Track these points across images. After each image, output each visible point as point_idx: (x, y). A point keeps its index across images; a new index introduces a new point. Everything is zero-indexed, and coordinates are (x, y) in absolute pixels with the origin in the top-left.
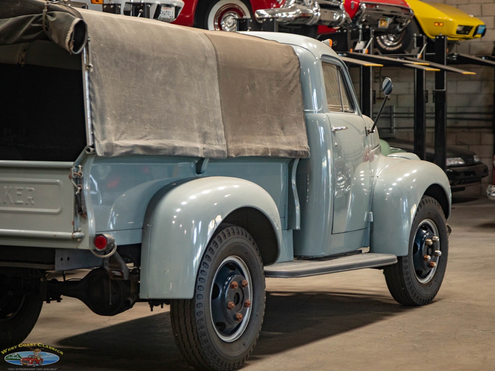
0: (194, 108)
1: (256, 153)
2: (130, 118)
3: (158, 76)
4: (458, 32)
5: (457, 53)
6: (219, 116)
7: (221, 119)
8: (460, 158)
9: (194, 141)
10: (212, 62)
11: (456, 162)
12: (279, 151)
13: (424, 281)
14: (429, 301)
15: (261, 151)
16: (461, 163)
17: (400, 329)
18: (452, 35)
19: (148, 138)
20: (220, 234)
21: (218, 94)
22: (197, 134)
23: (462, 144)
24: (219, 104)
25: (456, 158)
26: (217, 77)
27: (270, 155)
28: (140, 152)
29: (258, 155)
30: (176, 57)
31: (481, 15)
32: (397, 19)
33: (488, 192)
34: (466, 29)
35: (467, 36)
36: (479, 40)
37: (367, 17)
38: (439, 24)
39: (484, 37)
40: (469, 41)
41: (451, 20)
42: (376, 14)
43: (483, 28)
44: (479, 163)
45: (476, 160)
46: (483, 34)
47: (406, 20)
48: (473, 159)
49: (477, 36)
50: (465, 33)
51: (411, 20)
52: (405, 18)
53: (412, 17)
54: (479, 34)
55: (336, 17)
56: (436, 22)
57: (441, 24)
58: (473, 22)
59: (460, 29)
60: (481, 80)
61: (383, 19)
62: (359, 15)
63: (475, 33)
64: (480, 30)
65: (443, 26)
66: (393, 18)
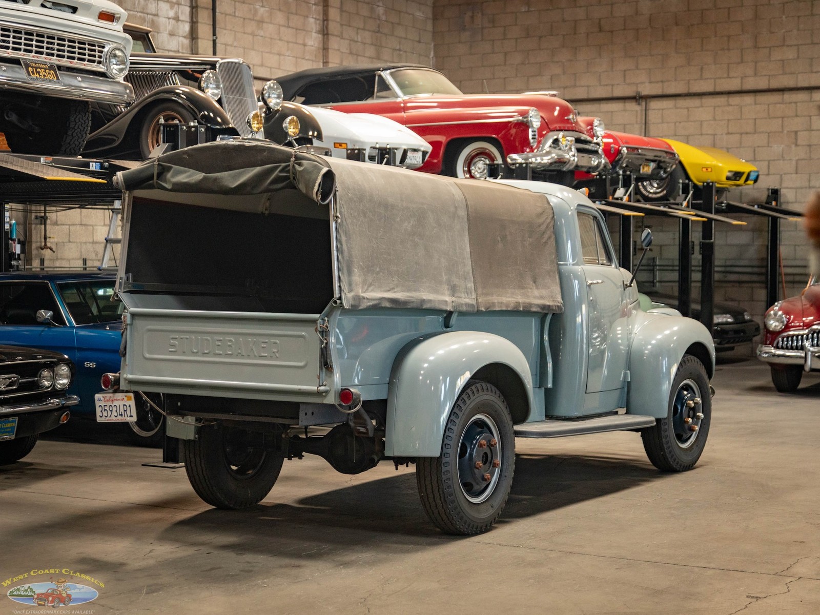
0: (443, 260)
1: (507, 307)
2: (378, 269)
3: (406, 226)
4: (728, 178)
5: (726, 200)
6: (469, 268)
7: (471, 271)
8: (728, 315)
9: (443, 294)
10: (462, 213)
11: (724, 320)
12: (531, 305)
13: (685, 446)
14: (690, 467)
15: (512, 305)
16: (730, 320)
18: (721, 181)
19: (395, 290)
20: (469, 391)
21: (468, 246)
22: (446, 287)
23: (732, 300)
24: (469, 256)
25: (725, 315)
26: (467, 227)
27: (521, 309)
28: (388, 305)
29: (509, 309)
30: (425, 206)
31: (754, 160)
32: (661, 164)
33: (758, 353)
34: (737, 175)
35: (738, 183)
36: (751, 187)
37: (628, 161)
38: (707, 169)
39: (757, 184)
40: (740, 188)
41: (720, 165)
42: (638, 159)
43: (756, 174)
44: (750, 321)
45: (747, 317)
46: (756, 181)
47: (670, 165)
48: (744, 316)
49: (749, 182)
50: (735, 180)
51: (676, 165)
52: (669, 163)
53: (677, 162)
54: (751, 180)
55: (594, 162)
56: (705, 168)
57: (709, 170)
58: (745, 167)
59: (730, 175)
60: (753, 230)
61: (645, 164)
62: (619, 160)
63: (747, 179)
64: (753, 176)
65: (711, 171)
66: (657, 163)
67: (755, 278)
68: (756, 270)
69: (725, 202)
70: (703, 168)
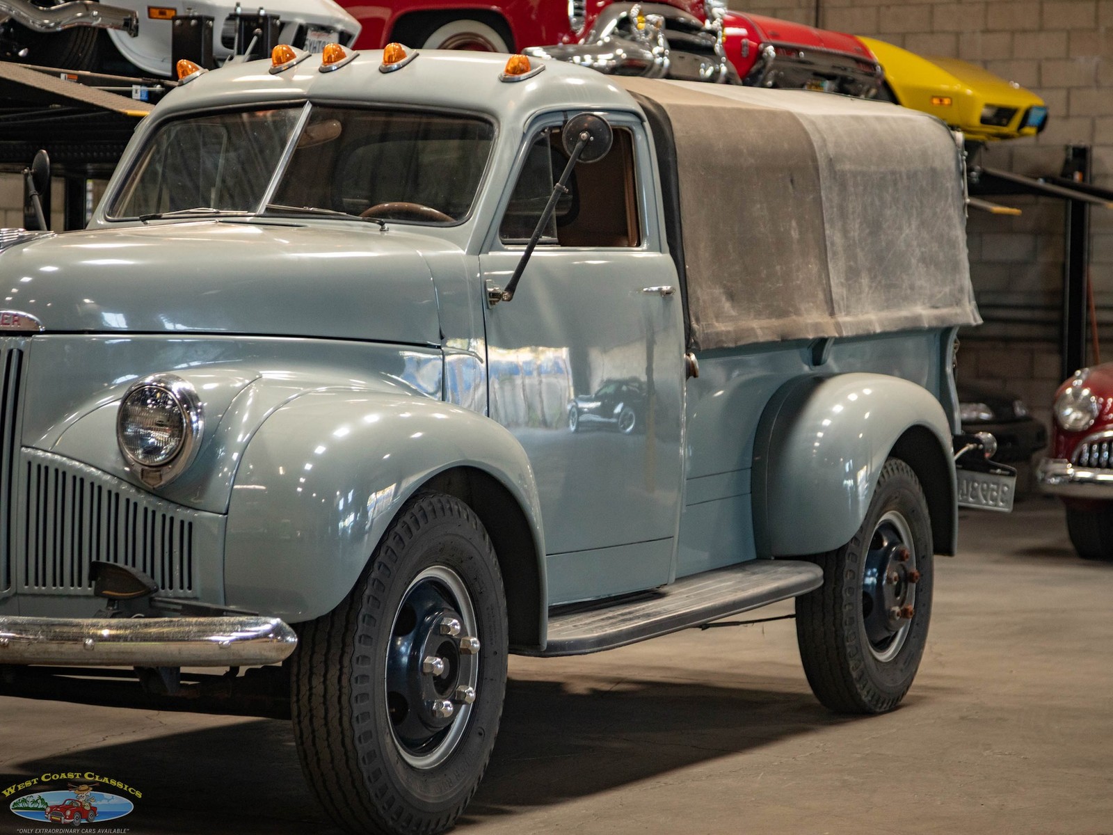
4: (984, 121)
5: (980, 165)
8: (982, 406)
11: (974, 415)
16: (985, 416)
17: (818, 747)
18: (969, 127)
23: (991, 376)
25: (974, 405)
31: (1037, 87)
32: (847, 86)
33: (1040, 475)
34: (1002, 115)
35: (1005, 130)
36: (1030, 141)
37: (776, 76)
38: (941, 101)
39: (1043, 135)
40: (1008, 143)
41: (969, 91)
42: (796, 71)
43: (1041, 114)
44: (1027, 419)
45: (1020, 411)
46: (1041, 127)
47: (866, 88)
48: (1013, 409)
49: (1027, 130)
50: (999, 124)
51: (878, 88)
52: (863, 84)
53: (879, 82)
54: (1031, 126)
55: (705, 70)
56: (936, 97)
57: (946, 101)
58: (1018, 98)
59: (988, 113)
60: (1037, 232)
61: (814, 82)
62: (759, 72)
63: (1024, 123)
64: (1035, 117)
65: (951, 105)
66: (837, 81)
67: (1037, 331)
68: (1038, 314)
69: (978, 168)
70: (934, 97)
